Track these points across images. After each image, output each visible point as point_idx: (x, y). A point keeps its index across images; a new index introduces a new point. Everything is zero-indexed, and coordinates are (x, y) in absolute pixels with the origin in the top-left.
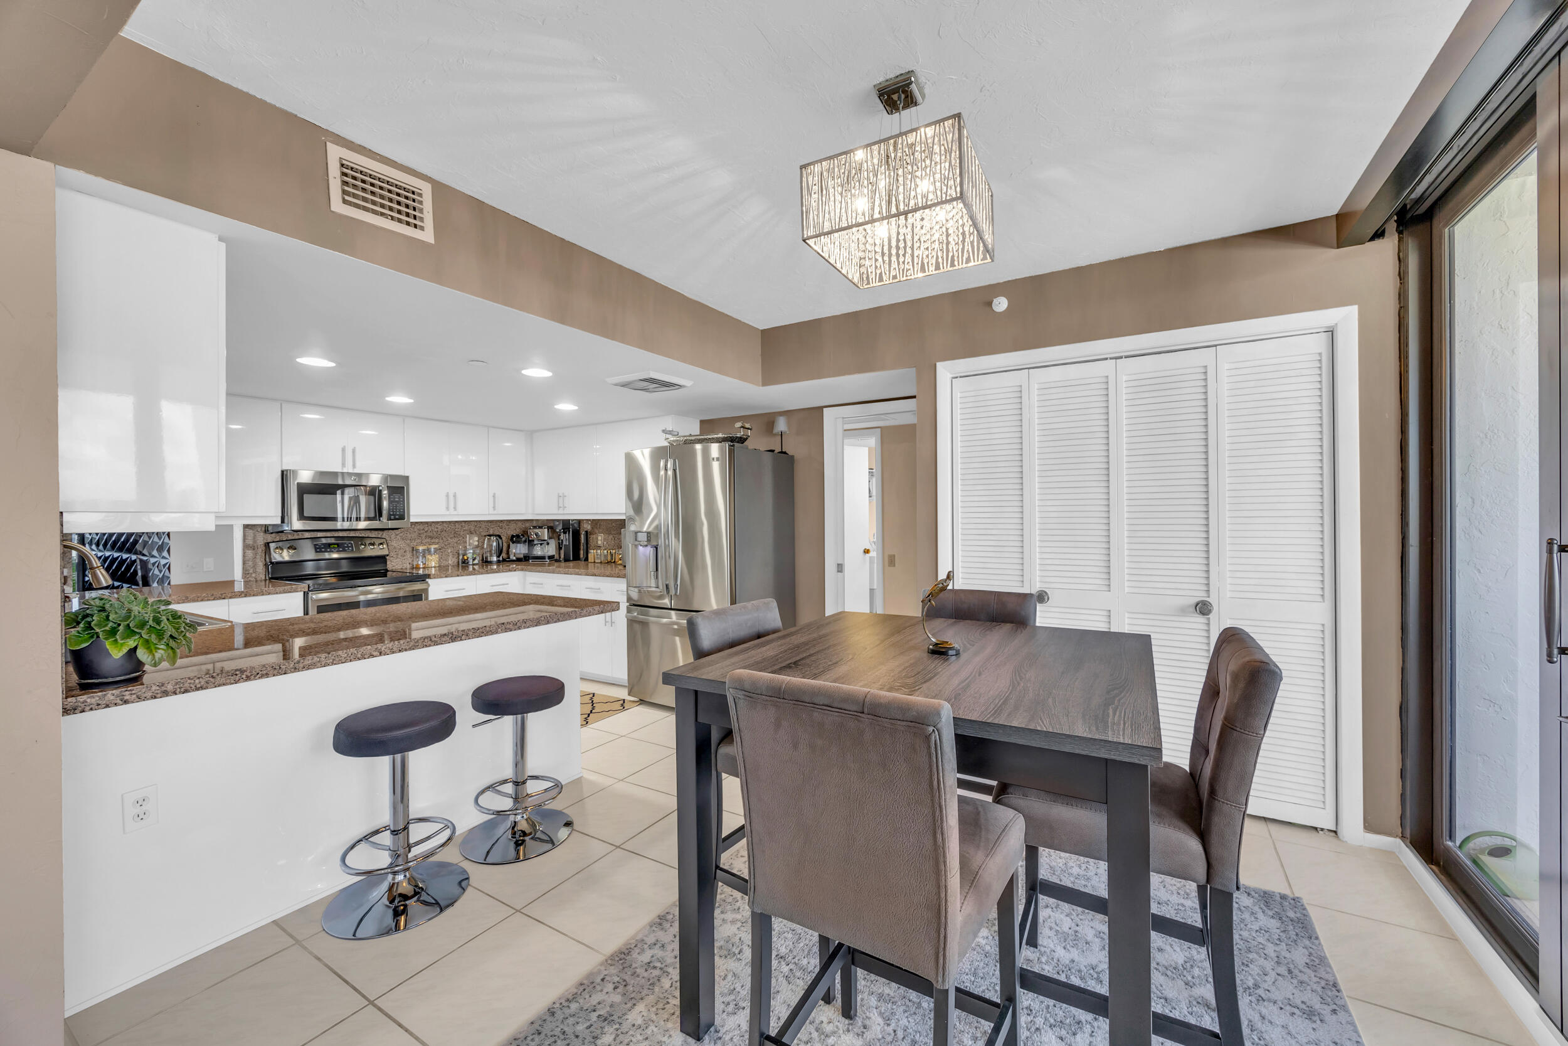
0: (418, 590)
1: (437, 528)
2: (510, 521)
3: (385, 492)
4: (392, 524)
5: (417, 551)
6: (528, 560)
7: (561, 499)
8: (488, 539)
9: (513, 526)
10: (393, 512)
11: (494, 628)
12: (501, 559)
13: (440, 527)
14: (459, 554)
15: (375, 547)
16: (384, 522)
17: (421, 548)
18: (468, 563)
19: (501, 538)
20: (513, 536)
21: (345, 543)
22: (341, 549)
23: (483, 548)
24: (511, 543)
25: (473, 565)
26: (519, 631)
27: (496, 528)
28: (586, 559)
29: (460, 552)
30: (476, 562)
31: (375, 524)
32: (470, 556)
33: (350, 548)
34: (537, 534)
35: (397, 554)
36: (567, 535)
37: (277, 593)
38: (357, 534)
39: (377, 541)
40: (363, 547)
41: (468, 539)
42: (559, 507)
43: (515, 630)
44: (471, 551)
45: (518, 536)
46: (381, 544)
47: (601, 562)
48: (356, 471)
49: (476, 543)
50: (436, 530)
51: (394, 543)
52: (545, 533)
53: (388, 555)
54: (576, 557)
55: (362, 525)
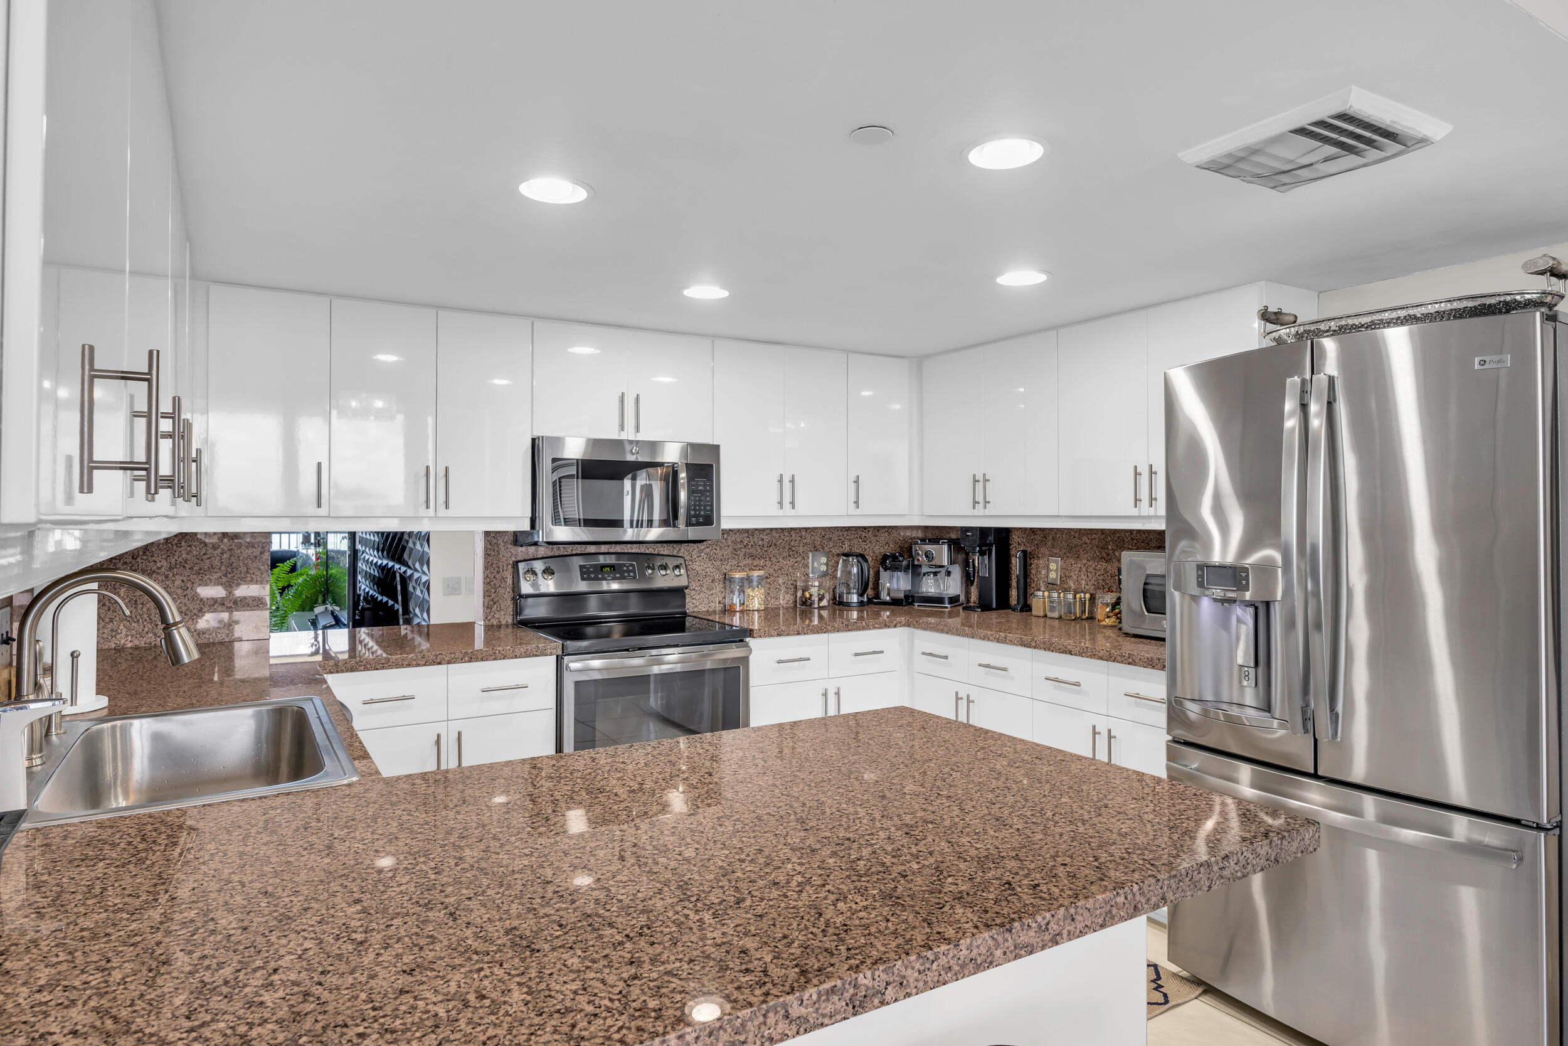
0: (734, 659)
1: (763, 540)
2: (878, 529)
3: (683, 475)
4: (693, 533)
5: (731, 580)
6: (911, 604)
7: (980, 486)
8: (844, 560)
9: (883, 537)
10: (695, 510)
11: (983, 950)
12: (865, 599)
13: (767, 538)
14: (796, 587)
15: (668, 572)
16: (682, 530)
17: (738, 575)
18: (811, 604)
19: (866, 561)
20: (885, 557)
21: (624, 565)
22: (618, 575)
23: (835, 577)
24: (881, 569)
25: (820, 608)
26: (1056, 948)
27: (855, 541)
28: (1026, 608)
29: (798, 584)
30: (824, 603)
31: (670, 533)
32: (814, 591)
33: (632, 574)
34: (928, 555)
35: (701, 586)
36: (986, 557)
37: (516, 657)
38: (642, 549)
39: (671, 562)
40: (650, 571)
41: (810, 560)
42: (975, 503)
43: (1043, 948)
44: (817, 584)
45: (894, 557)
46: (677, 567)
47: (1060, 618)
48: (641, 437)
49: (824, 568)
50: (761, 543)
51: (696, 566)
52: (943, 553)
53: (687, 588)
54: (1003, 603)
55: (654, 533)
